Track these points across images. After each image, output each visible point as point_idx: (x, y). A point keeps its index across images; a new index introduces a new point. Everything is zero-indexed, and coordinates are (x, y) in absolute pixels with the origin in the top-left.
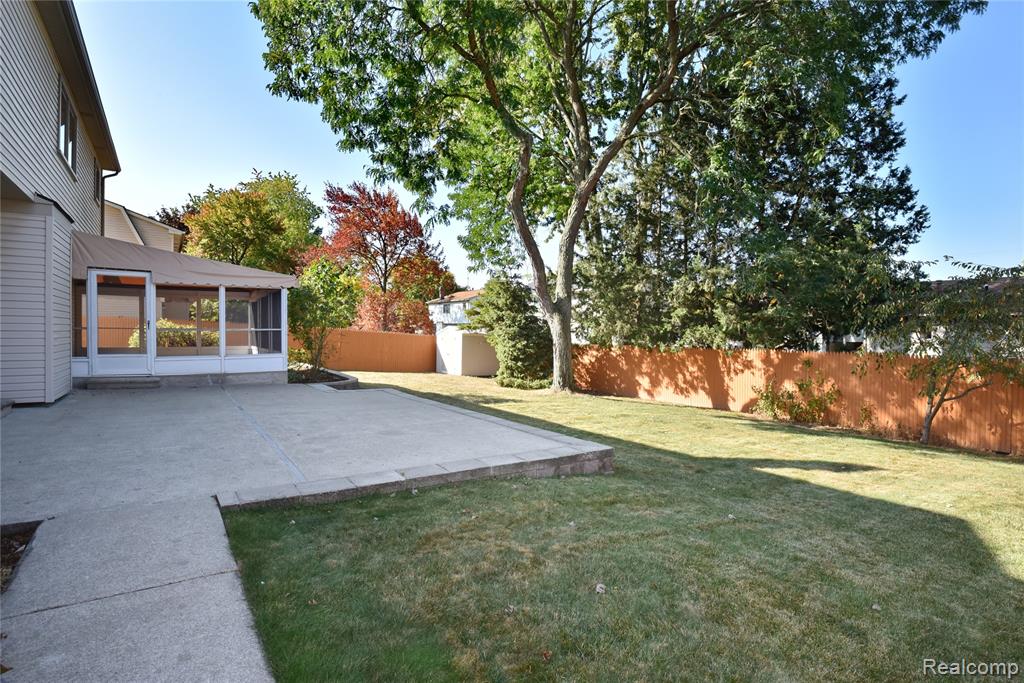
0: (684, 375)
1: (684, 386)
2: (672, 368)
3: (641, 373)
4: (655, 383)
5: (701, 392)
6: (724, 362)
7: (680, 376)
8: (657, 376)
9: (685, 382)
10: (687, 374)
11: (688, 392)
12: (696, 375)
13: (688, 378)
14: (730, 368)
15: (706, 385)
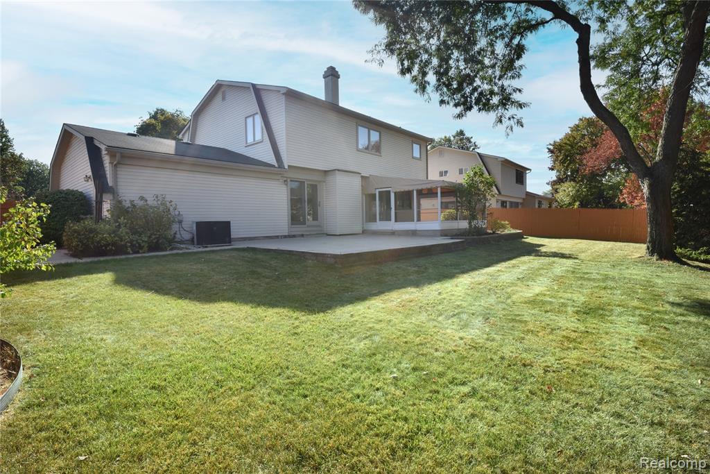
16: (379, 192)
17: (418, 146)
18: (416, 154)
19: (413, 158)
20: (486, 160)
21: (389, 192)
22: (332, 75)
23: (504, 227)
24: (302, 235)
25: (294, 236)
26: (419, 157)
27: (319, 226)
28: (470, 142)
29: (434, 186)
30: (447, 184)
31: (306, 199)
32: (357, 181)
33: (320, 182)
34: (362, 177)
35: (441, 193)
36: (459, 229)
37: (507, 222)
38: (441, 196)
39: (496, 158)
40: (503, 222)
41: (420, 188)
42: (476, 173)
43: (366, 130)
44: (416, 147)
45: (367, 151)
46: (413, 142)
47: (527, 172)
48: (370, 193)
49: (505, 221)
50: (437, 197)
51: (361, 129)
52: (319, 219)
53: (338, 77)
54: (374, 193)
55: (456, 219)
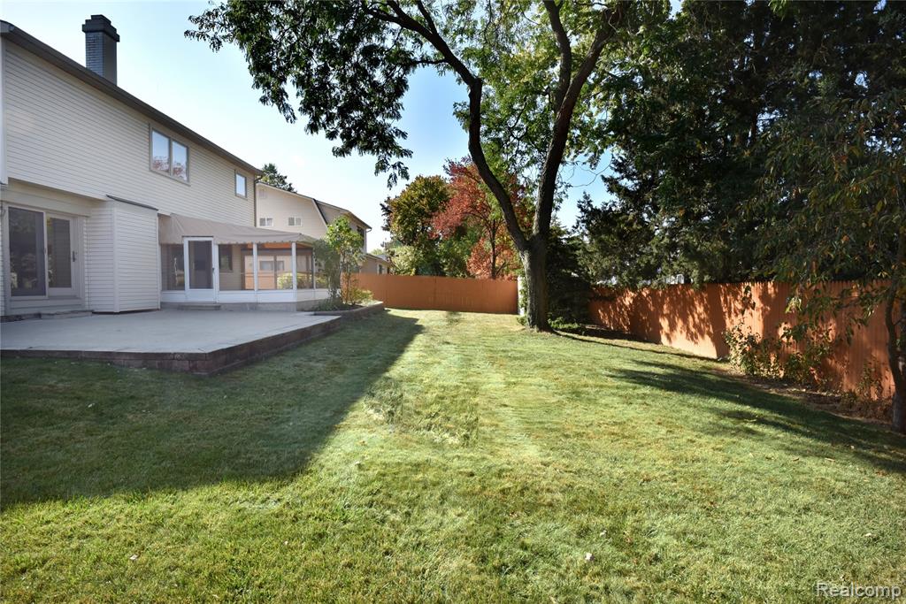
0: (694, 318)
1: (693, 330)
2: (684, 308)
3: (663, 315)
4: (673, 326)
5: (707, 337)
6: (725, 300)
7: (690, 319)
8: (674, 317)
9: (695, 326)
10: (696, 316)
11: (697, 338)
12: (702, 316)
13: (697, 320)
14: (730, 308)
15: (711, 330)
16: (189, 242)
17: (243, 179)
18: (241, 190)
19: (236, 194)
20: (326, 211)
21: (209, 244)
22: (103, 31)
23: (365, 297)
24: (39, 316)
25: (19, 318)
26: (244, 194)
27: (75, 297)
28: (284, 183)
29: (286, 240)
30: (304, 240)
31: (46, 246)
32: (150, 224)
33: (75, 216)
34: (159, 215)
35: (297, 249)
36: (316, 301)
37: (369, 292)
38: (297, 254)
39: (338, 210)
40: (364, 292)
41: (263, 241)
42: (341, 228)
43: (166, 140)
44: (240, 180)
45: (167, 174)
46: (236, 173)
47: (368, 230)
48: (171, 242)
49: (366, 290)
50: (291, 254)
51: (155, 135)
52: (73, 284)
53: (117, 39)
54: (178, 242)
55: (312, 287)
